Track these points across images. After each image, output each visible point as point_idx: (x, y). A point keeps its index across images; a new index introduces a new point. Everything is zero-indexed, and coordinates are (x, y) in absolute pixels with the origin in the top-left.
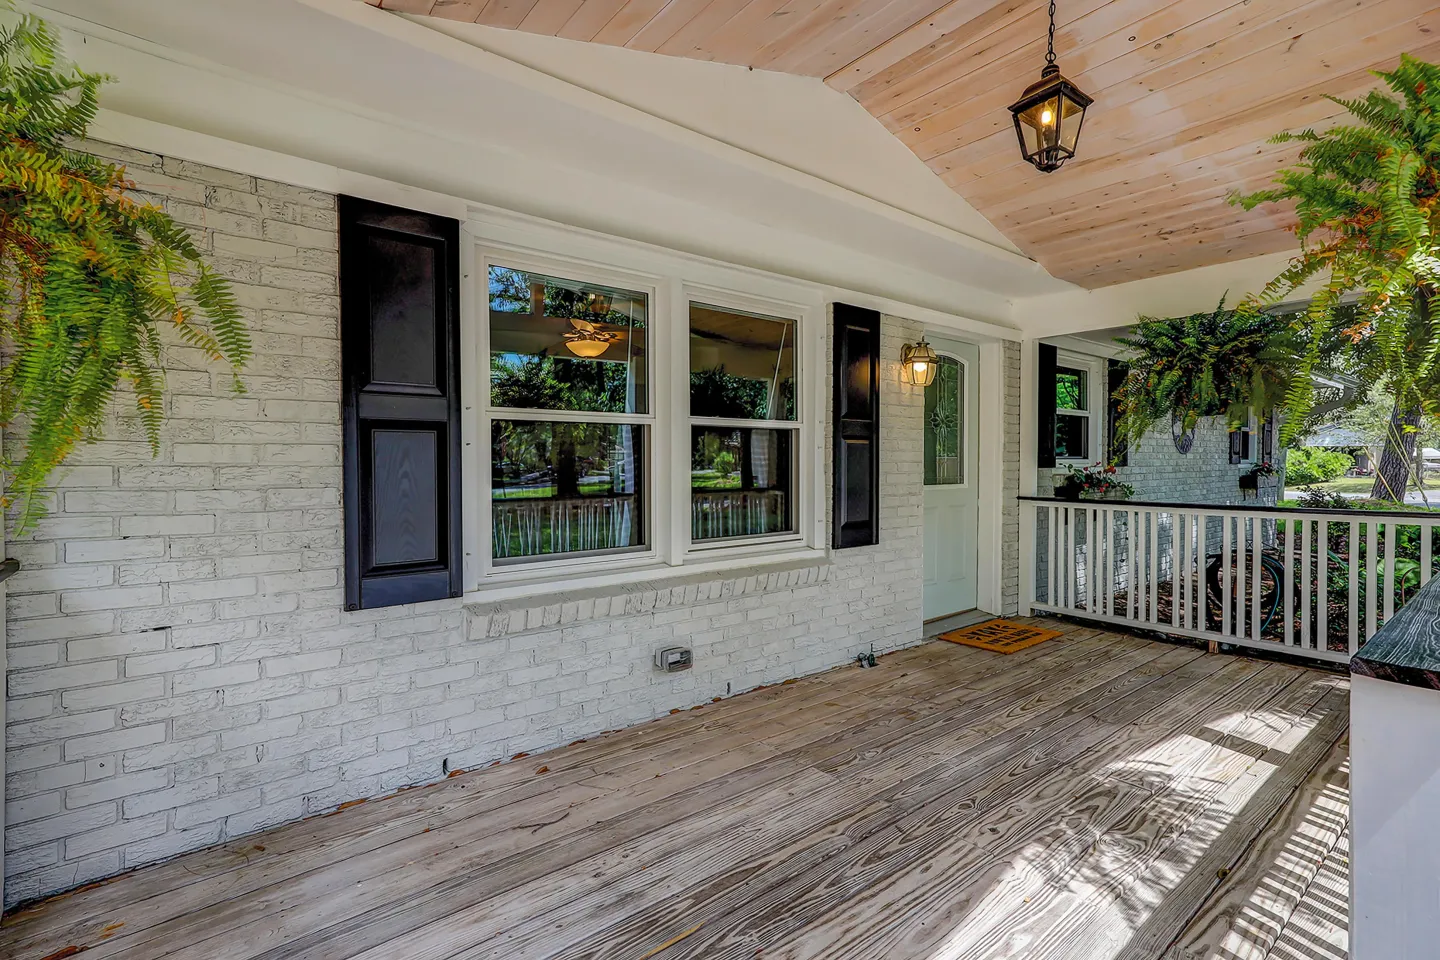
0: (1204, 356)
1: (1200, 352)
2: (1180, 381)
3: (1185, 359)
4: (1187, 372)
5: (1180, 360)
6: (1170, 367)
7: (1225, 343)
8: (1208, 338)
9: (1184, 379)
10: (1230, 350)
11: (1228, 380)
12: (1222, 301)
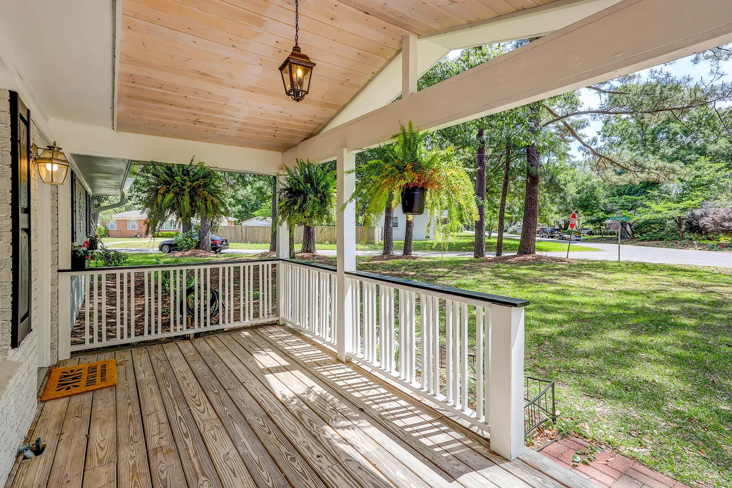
0: (185, 187)
1: (183, 185)
2: (173, 199)
3: (175, 188)
4: (176, 194)
5: (173, 188)
6: (168, 191)
7: (194, 181)
8: (185, 178)
9: (175, 199)
10: (196, 185)
11: (195, 201)
12: (192, 160)
